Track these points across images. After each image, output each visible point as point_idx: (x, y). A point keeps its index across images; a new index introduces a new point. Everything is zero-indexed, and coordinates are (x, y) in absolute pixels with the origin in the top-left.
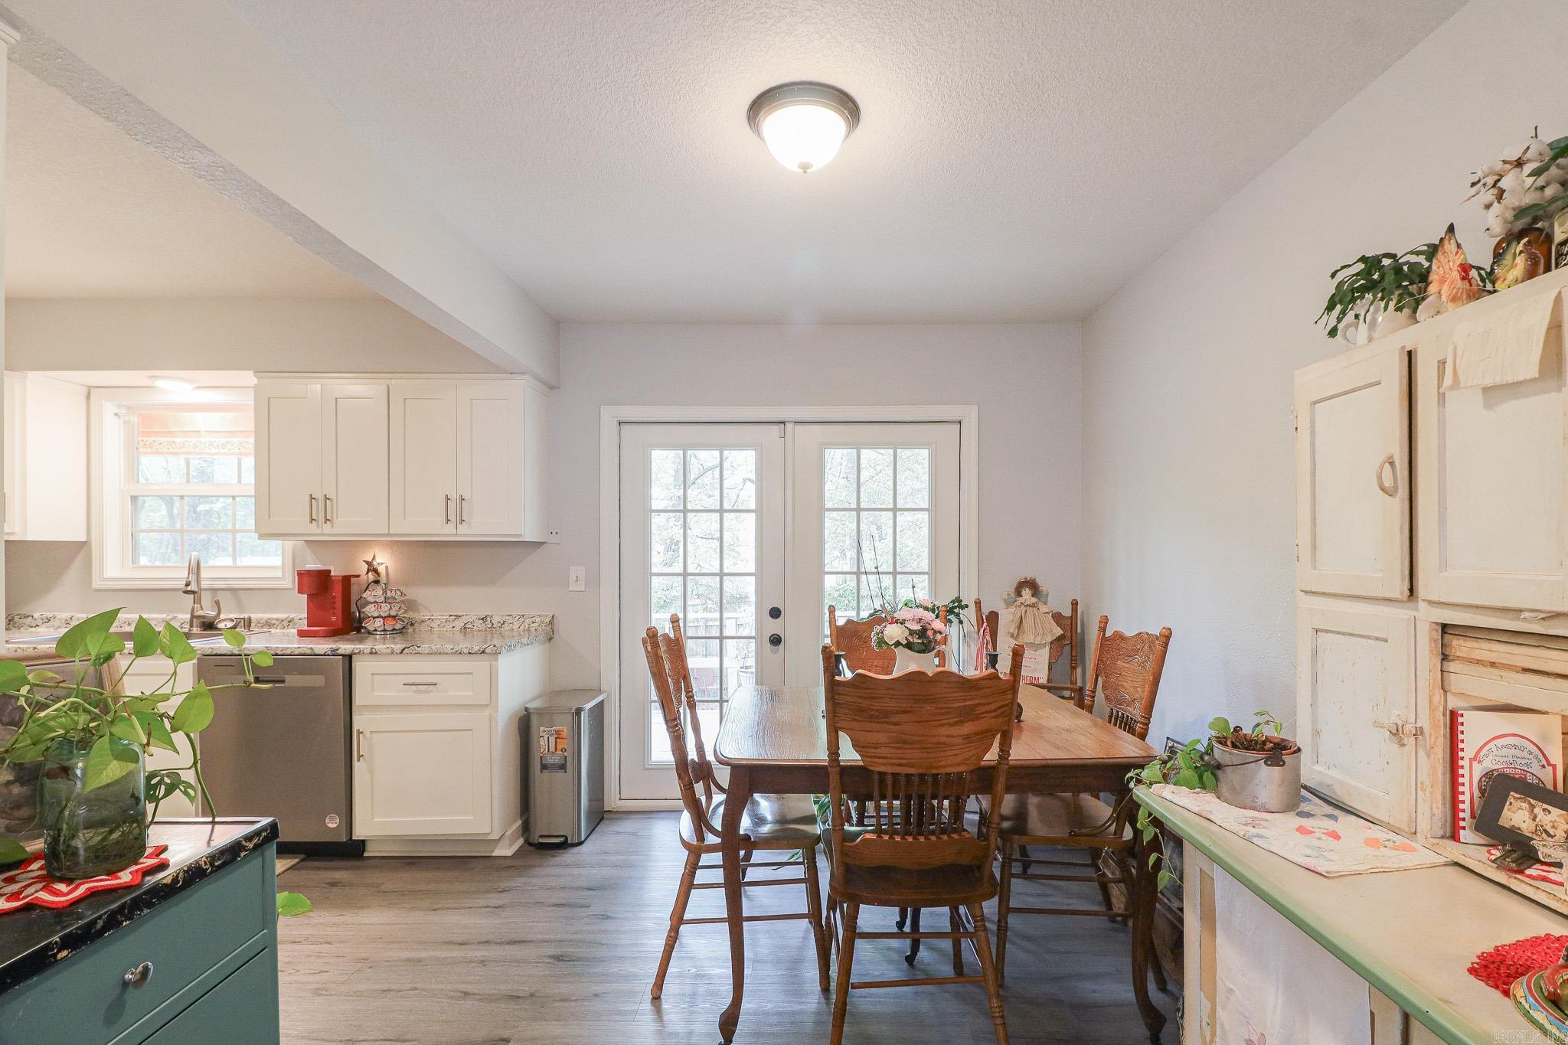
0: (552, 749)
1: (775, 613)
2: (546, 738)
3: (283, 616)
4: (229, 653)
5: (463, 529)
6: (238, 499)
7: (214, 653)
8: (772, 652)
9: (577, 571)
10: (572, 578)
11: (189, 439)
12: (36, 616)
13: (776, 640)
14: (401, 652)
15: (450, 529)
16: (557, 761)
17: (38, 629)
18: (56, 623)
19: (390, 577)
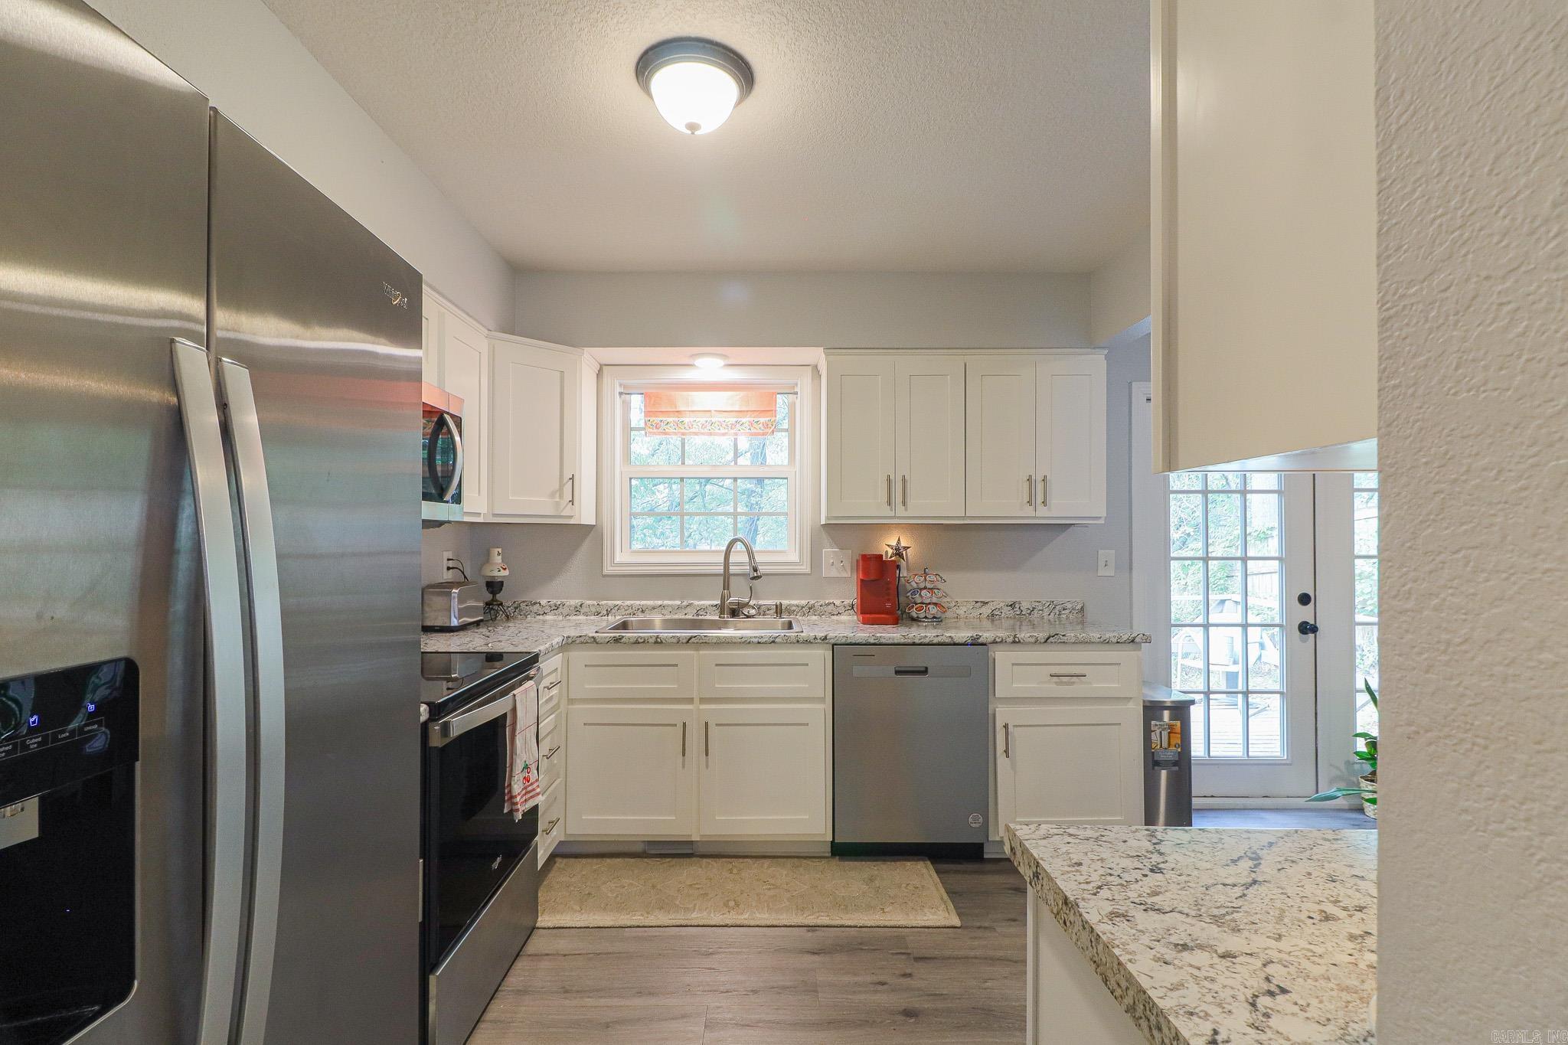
0: (1165, 744)
1: (1304, 599)
2: (1158, 732)
3: (803, 602)
4: (864, 642)
5: (1042, 511)
6: (739, 481)
7: (849, 641)
8: (1301, 641)
9: (1107, 555)
10: (1101, 563)
11: (698, 420)
12: (543, 602)
13: (1307, 629)
14: (1045, 642)
15: (1029, 511)
16: (1171, 758)
17: (547, 617)
18: (565, 611)
19: (910, 561)
